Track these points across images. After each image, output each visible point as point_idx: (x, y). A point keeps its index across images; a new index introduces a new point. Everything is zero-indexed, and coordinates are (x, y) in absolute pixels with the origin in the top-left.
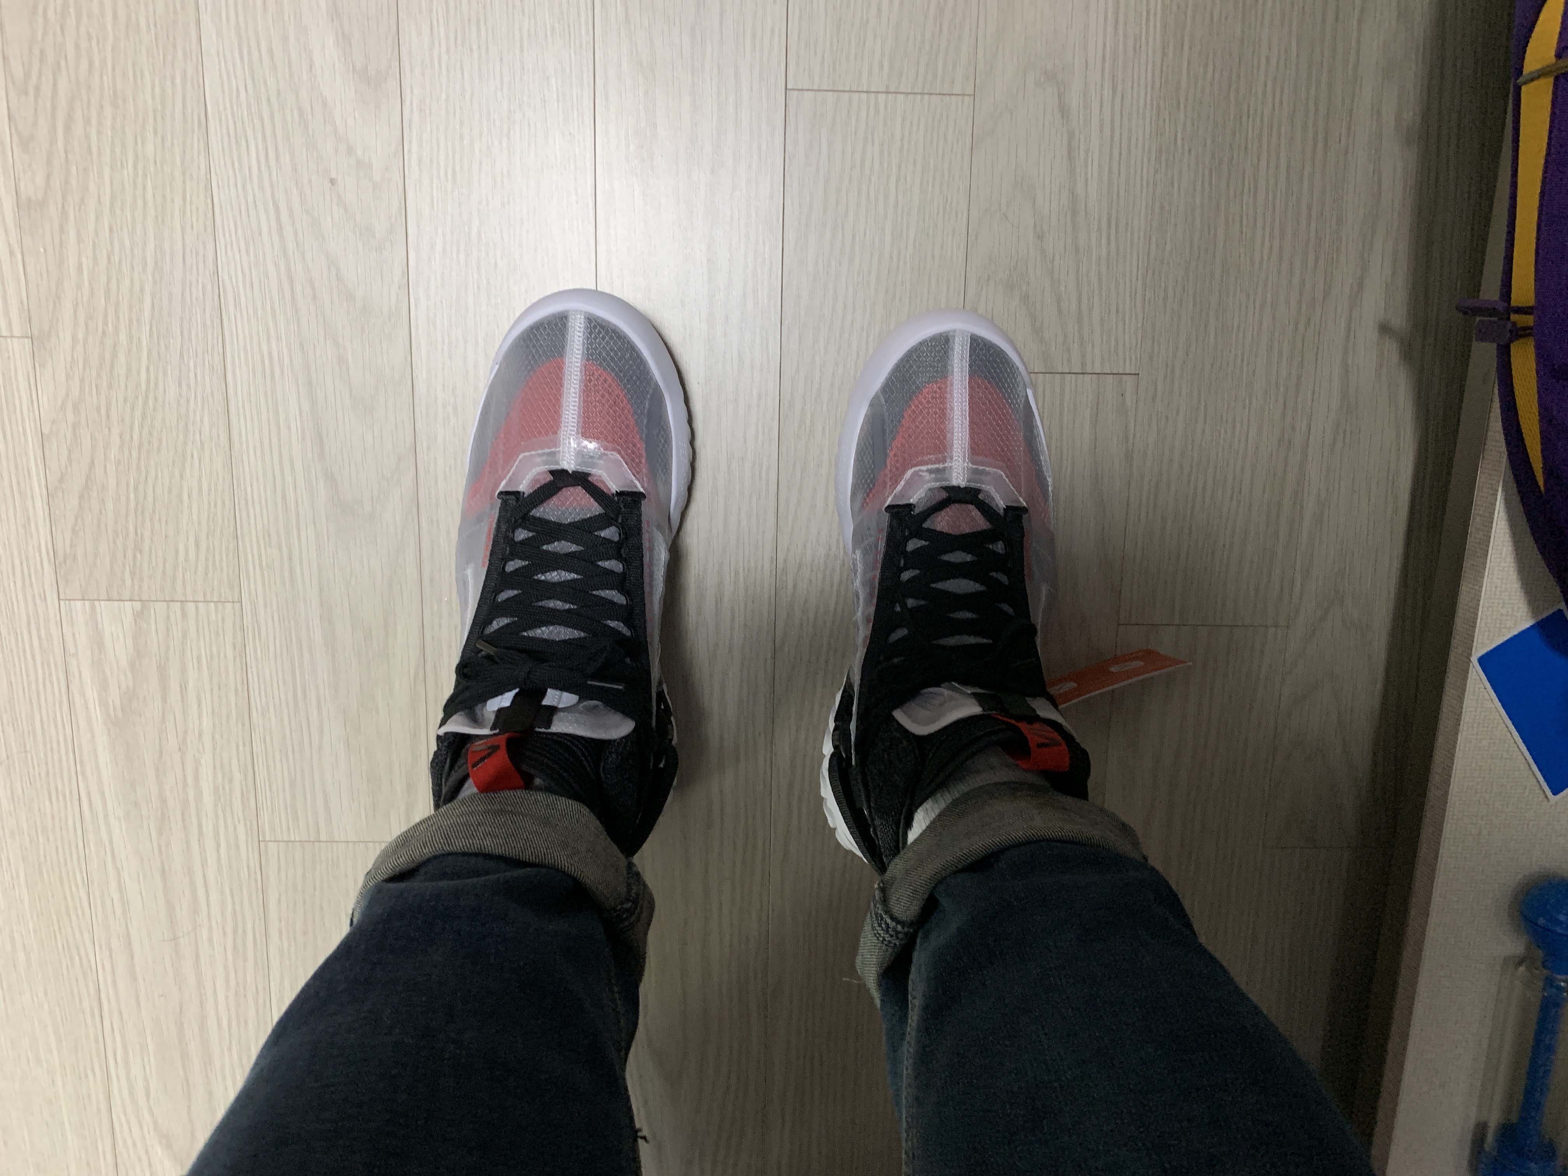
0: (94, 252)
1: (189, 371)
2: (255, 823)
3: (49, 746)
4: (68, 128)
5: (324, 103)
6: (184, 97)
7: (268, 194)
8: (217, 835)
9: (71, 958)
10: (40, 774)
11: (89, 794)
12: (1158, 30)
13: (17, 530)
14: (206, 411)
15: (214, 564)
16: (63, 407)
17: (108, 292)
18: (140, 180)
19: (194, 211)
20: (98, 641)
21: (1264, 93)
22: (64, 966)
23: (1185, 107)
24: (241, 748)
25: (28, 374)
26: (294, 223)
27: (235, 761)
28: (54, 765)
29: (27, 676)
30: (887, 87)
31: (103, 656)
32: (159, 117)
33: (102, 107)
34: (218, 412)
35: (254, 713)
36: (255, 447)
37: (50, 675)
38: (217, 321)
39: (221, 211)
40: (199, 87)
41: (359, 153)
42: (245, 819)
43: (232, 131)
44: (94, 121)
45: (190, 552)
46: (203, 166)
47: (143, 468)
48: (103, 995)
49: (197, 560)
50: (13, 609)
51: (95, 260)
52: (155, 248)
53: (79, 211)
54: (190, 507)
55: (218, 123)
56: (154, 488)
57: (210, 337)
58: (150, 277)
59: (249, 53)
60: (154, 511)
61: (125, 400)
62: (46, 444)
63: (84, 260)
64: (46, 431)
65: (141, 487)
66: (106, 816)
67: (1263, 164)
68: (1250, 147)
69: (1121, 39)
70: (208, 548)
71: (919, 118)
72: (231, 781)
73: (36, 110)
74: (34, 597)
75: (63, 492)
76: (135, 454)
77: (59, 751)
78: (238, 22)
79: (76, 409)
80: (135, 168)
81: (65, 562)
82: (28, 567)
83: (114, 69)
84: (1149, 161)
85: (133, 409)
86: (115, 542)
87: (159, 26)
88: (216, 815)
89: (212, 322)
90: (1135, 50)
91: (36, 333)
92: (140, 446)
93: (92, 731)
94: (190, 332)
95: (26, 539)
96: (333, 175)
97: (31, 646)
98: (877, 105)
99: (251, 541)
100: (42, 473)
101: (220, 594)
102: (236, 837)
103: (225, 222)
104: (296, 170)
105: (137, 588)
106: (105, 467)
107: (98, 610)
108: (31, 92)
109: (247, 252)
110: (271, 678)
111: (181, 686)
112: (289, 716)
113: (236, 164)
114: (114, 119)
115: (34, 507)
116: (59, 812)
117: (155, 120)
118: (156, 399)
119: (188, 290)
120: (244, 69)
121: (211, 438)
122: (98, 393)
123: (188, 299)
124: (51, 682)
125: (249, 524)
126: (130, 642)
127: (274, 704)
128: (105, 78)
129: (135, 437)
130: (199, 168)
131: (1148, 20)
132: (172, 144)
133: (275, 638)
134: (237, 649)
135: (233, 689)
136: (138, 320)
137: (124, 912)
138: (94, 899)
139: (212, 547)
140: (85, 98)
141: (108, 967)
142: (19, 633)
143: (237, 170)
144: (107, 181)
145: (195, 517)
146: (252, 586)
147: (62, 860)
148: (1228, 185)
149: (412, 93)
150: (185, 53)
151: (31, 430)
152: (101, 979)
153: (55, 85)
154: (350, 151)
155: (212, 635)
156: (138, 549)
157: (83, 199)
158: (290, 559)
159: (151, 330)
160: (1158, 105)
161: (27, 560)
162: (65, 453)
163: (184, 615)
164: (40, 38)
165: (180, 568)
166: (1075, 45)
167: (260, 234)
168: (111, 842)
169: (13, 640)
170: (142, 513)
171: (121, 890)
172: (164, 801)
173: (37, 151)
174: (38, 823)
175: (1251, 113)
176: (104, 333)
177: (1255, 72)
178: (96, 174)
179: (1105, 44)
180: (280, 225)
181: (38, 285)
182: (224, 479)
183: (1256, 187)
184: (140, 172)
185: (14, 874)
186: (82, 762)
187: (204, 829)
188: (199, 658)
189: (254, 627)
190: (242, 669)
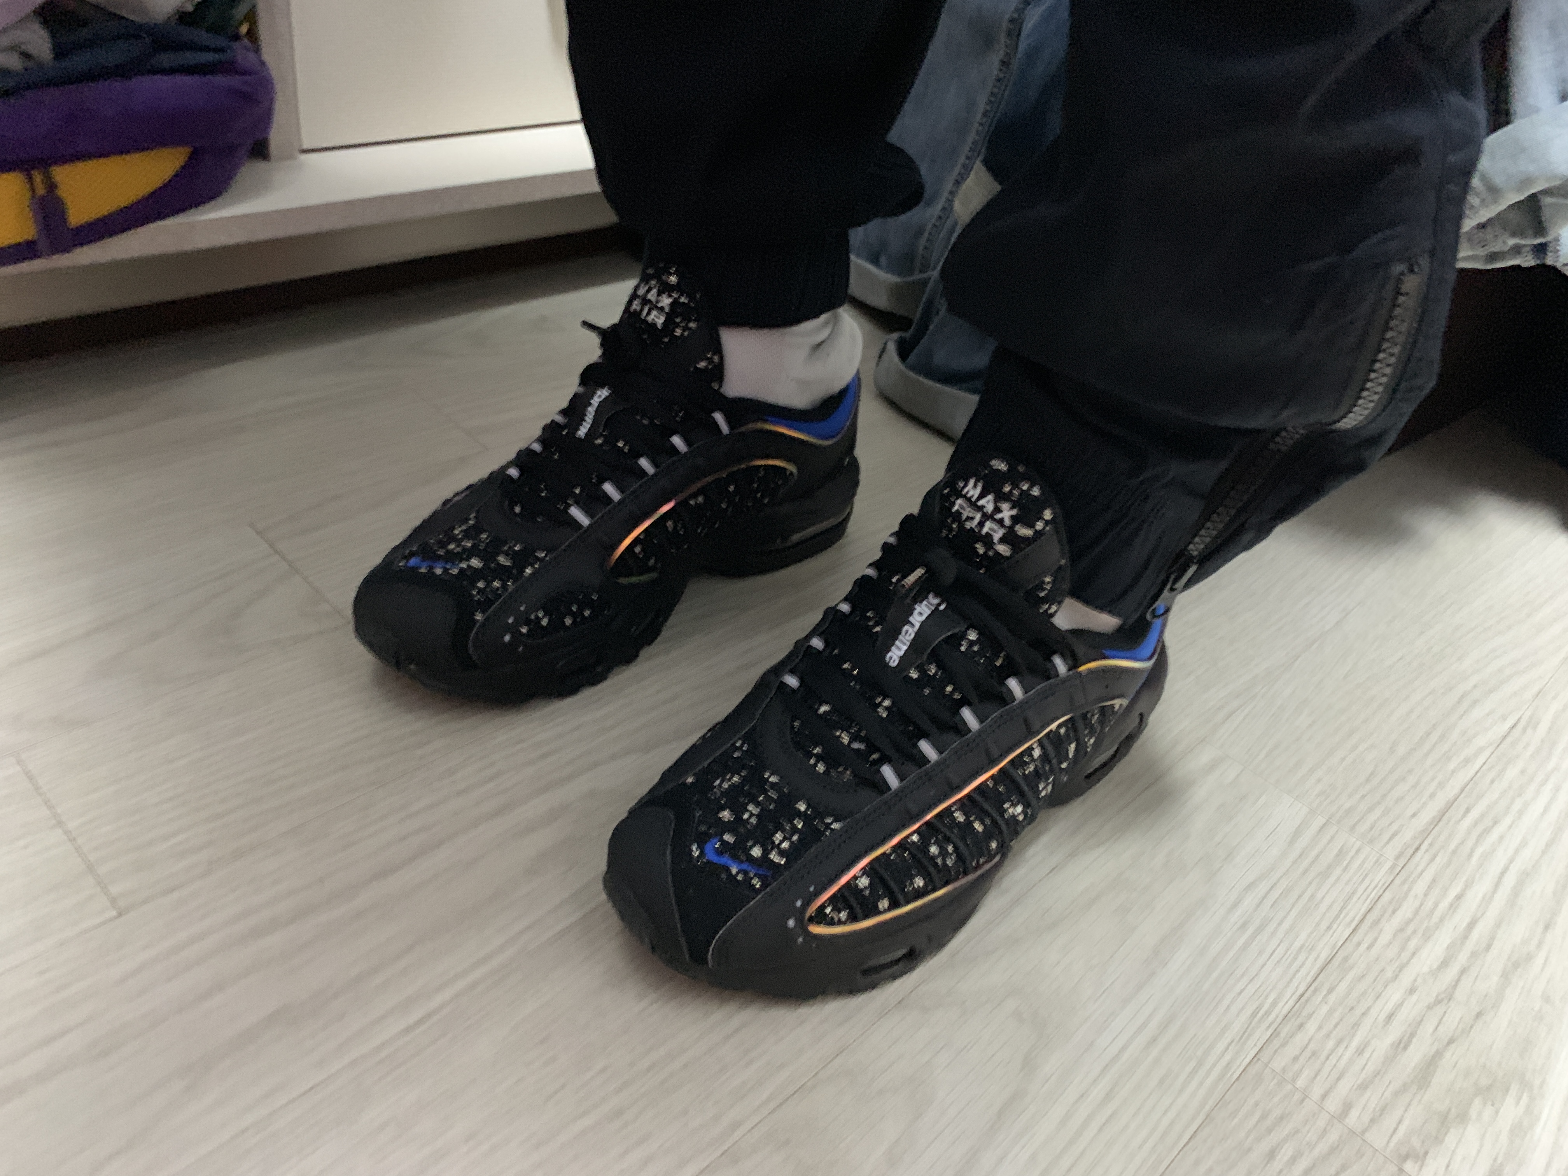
2: (1398, 881)
8: (1455, 905)
15: (1264, 1117)
24: (1364, 946)
31: (1501, 1159)
35: (1324, 956)
42: (1407, 893)
45: (1288, 1155)
49: (1285, 1140)
70: (1259, 1139)
72: (1401, 931)
88: (1442, 920)
99: (1191, 1098)
101: (1279, 1086)
111: (1405, 1048)
112: (1280, 924)
125: (1178, 1114)
127: (1292, 944)
133: (1240, 993)
134: (1300, 1020)
135: (1333, 996)
139: (1253, 1135)
155: (1323, 1057)
158: (1154, 1040)
163: (1348, 1105)
172: (1506, 975)
187: (1467, 920)
188: (1360, 1052)
189: (1260, 1021)
190: (1307, 1001)
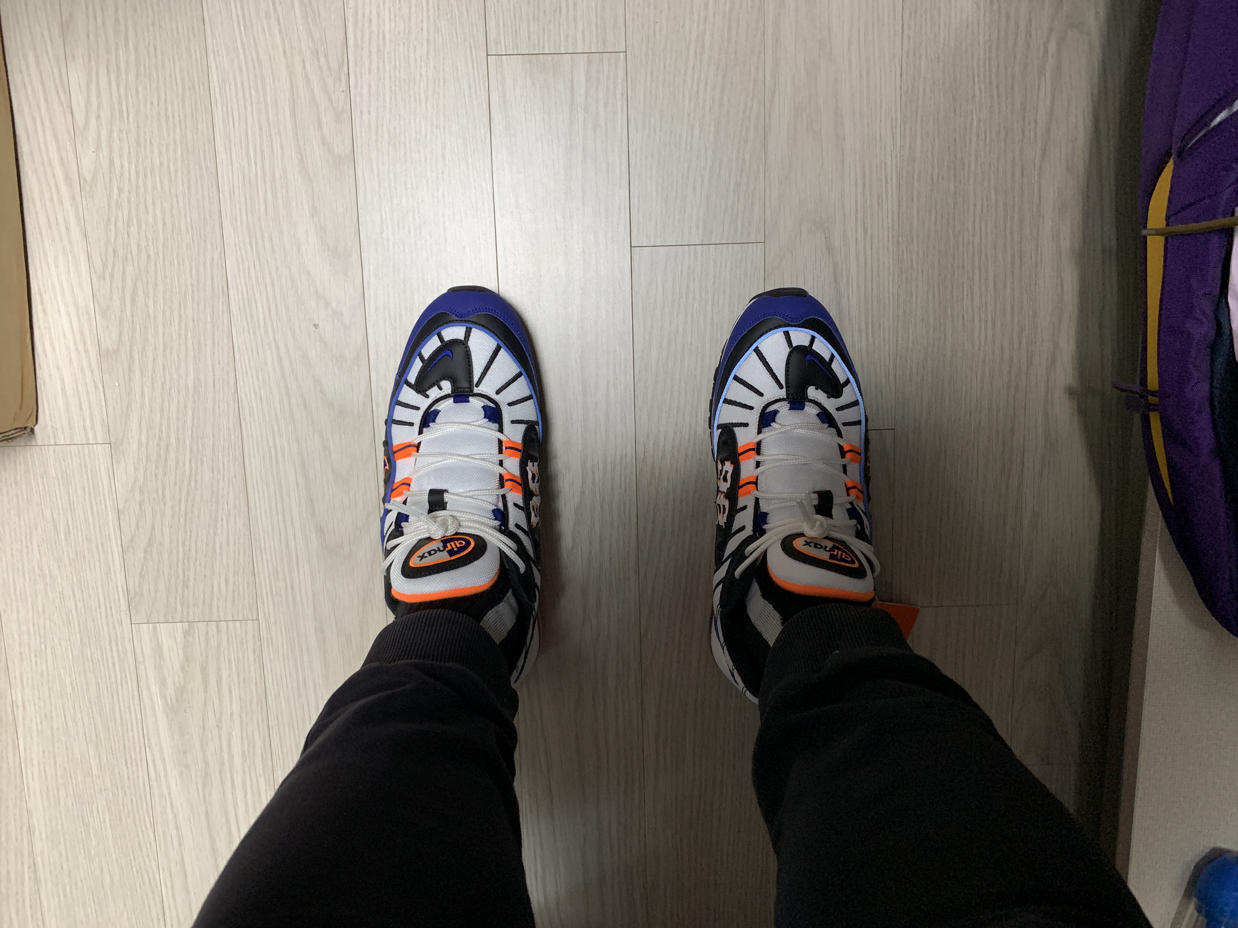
0: (152, 384)
1: (219, 460)
2: (272, 777)
3: (125, 728)
4: (133, 301)
5: (309, 273)
6: (212, 276)
7: (271, 337)
8: (244, 785)
9: (143, 878)
10: (119, 748)
11: (154, 761)
12: (894, 191)
13: (102, 577)
14: (231, 488)
15: (239, 594)
16: (133, 490)
17: (162, 410)
18: (183, 332)
19: (220, 351)
20: (158, 651)
21: (974, 228)
22: (138, 884)
23: (917, 240)
24: (260, 722)
25: (108, 468)
26: (289, 356)
27: (256, 733)
28: (129, 741)
29: (110, 678)
30: (702, 241)
31: (162, 662)
32: (195, 290)
33: (156, 285)
34: (239, 488)
35: (270, 699)
36: (266, 511)
37: (126, 676)
38: (237, 425)
39: (239, 352)
40: (222, 267)
41: (334, 305)
42: (264, 774)
43: (245, 296)
44: (151, 295)
45: (222, 585)
46: (226, 321)
47: (188, 530)
48: (166, 905)
49: (227, 592)
50: (100, 633)
51: (153, 387)
52: (194, 379)
53: (142, 356)
54: (221, 555)
55: (236, 291)
56: (196, 543)
57: (233, 437)
58: (191, 398)
59: (256, 243)
60: (196, 560)
61: (175, 484)
62: (122, 517)
63: (146, 389)
64: (120, 507)
65: (187, 543)
66: (166, 776)
67: (977, 277)
68: (966, 266)
69: (868, 197)
70: (234, 583)
71: (726, 261)
72: (254, 747)
73: (111, 289)
74: (114, 624)
75: (133, 549)
76: (182, 520)
77: (132, 731)
78: (248, 223)
79: (141, 490)
80: (179, 324)
81: (135, 598)
82: (110, 603)
83: (164, 260)
84: (893, 280)
85: (180, 489)
86: (169, 582)
87: (194, 229)
88: (244, 772)
89: (234, 426)
90: (879, 204)
91: (113, 440)
92: (186, 514)
93: (155, 716)
94: (219, 434)
95: (108, 583)
96: (316, 322)
97: (112, 657)
98: (696, 253)
99: (264, 576)
100: (118, 537)
101: (244, 615)
102: (259, 787)
103: (242, 358)
104: (290, 319)
105: (185, 613)
106: (162, 530)
107: (159, 630)
108: (108, 278)
109: (258, 378)
110: (281, 672)
111: (217, 681)
112: (294, 699)
113: (249, 318)
114: (165, 293)
115: (113, 561)
116: (133, 773)
117: (193, 291)
118: (196, 481)
119: (217, 406)
120: (253, 253)
121: (235, 507)
122: (157, 479)
123: (217, 411)
124: (127, 683)
125: (263, 565)
126: (181, 652)
127: (283, 691)
128: (158, 265)
129: (183, 508)
130: (223, 322)
131: (886, 183)
132: (205, 306)
133: (283, 644)
134: (256, 653)
135: (254, 682)
136: (183, 428)
137: (180, 845)
138: (158, 835)
139: (237, 583)
140: (144, 279)
141: (169, 885)
142: (103, 648)
143: (249, 322)
144: (161, 335)
145: (225, 562)
146: (266, 609)
147: (135, 809)
148: (952, 293)
149: (369, 262)
150: (212, 245)
151: (111, 507)
152: (164, 893)
153: (124, 272)
154: (327, 305)
155: (239, 645)
156: (185, 585)
157: (144, 348)
158: (292, 587)
159: (192, 434)
160: (898, 242)
161: (109, 596)
162: (134, 522)
163: (219, 631)
164: (113, 241)
165: (215, 598)
166: (835, 203)
167: (266, 365)
168: (170, 794)
169: (99, 653)
170: (188, 561)
171: (177, 828)
172: (206, 763)
173: (112, 317)
174: (118, 783)
175: (965, 242)
176: (160, 439)
177: (966, 214)
178: (153, 330)
179: (856, 201)
180: (280, 358)
181: (114, 408)
182: (245, 535)
183: (972, 294)
184: (183, 328)
185: (102, 820)
186: (148, 737)
187: (236, 782)
188: (230, 661)
189: (268, 638)
190: (260, 667)
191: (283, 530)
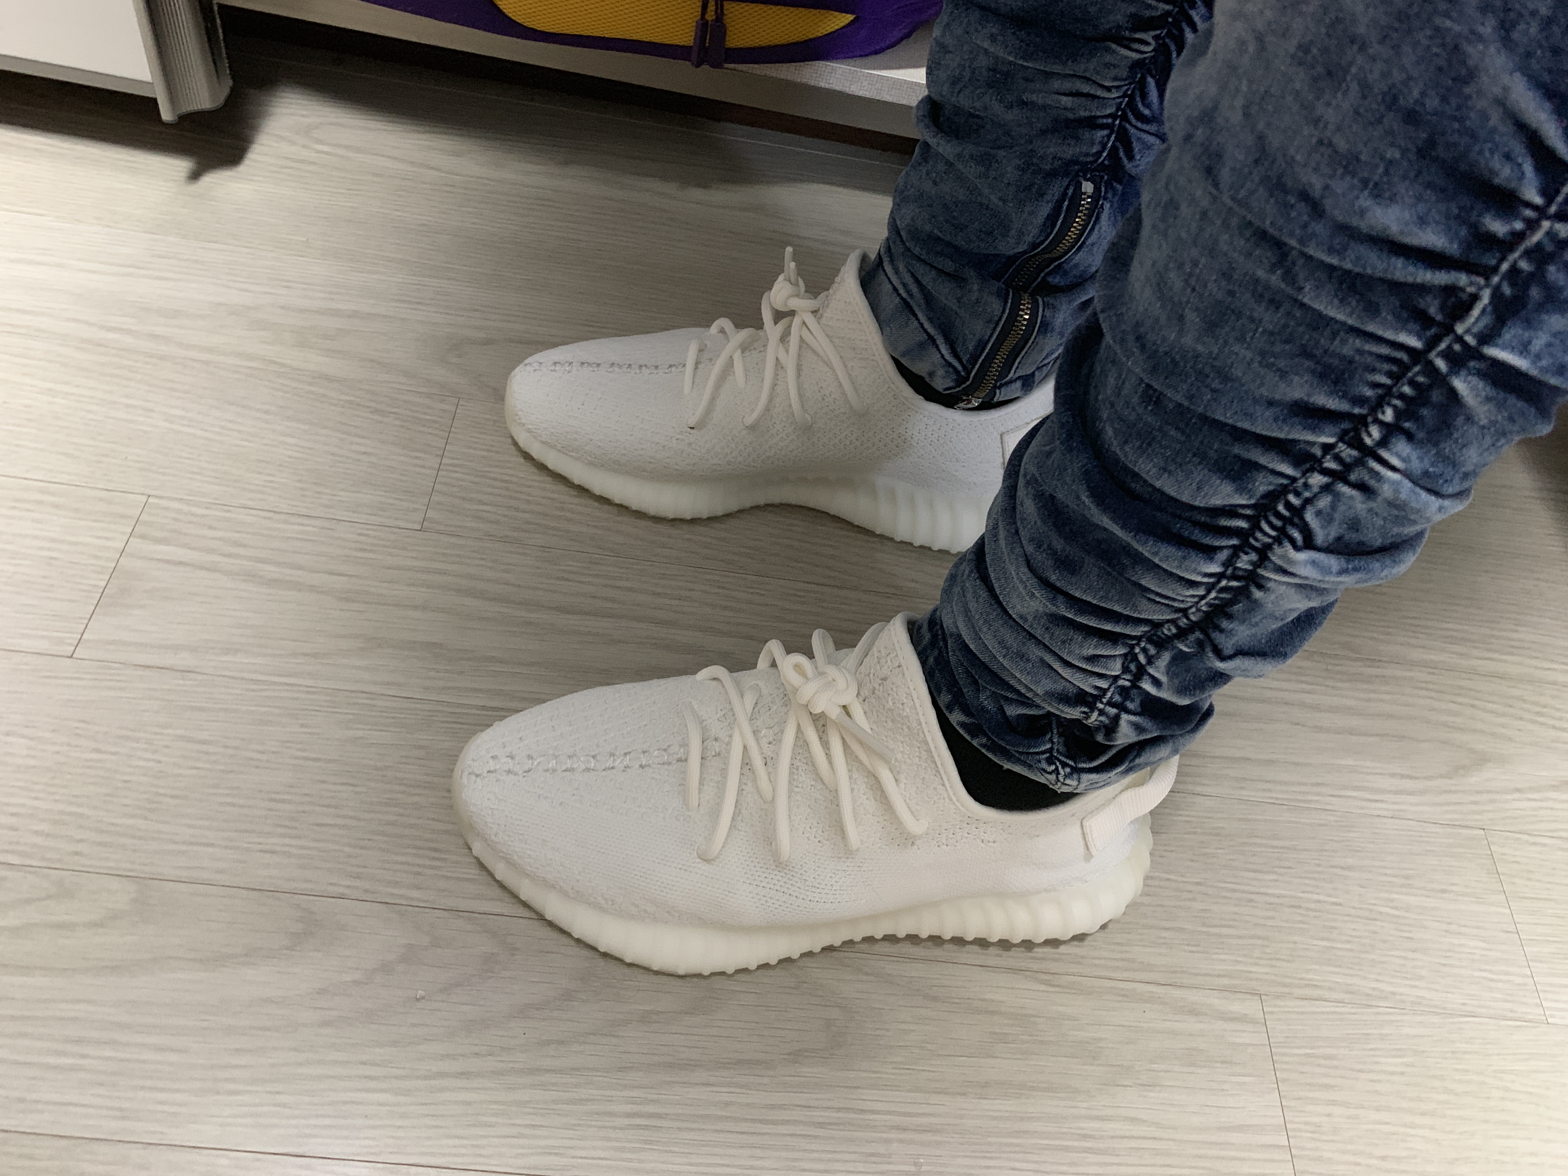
41: (390, 957)
78: (188, 1091)
84: (540, 297)
120: (252, 1092)
166: (431, 330)
191: (791, 1129)
